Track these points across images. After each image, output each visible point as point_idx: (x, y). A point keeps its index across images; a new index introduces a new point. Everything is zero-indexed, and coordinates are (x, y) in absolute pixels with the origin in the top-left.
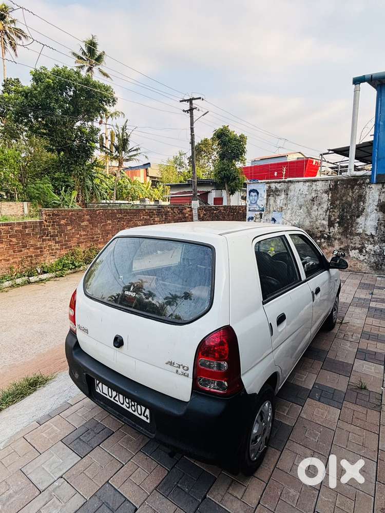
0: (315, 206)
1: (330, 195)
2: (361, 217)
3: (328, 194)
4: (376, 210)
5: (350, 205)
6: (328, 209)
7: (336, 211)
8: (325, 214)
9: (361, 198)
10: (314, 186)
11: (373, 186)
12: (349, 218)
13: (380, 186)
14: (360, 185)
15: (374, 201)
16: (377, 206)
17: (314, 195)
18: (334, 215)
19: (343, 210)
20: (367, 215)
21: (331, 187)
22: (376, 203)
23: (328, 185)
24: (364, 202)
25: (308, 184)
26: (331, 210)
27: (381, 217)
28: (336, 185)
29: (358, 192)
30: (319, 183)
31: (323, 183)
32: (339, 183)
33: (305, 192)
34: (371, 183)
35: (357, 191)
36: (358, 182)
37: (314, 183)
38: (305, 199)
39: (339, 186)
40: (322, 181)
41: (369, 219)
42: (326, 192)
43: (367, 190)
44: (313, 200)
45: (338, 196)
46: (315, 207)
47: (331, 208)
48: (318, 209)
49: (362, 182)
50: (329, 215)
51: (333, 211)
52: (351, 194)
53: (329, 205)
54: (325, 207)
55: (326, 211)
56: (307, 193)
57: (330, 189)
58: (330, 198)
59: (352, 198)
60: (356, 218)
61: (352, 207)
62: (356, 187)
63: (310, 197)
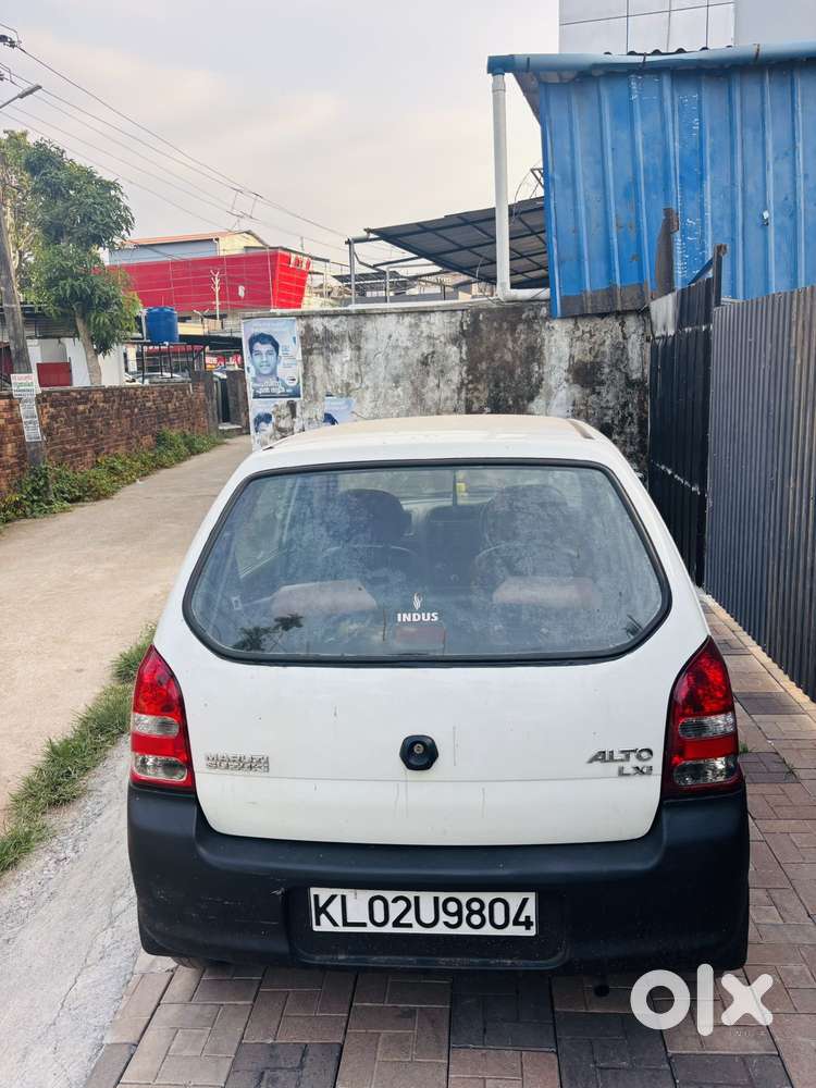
0: (432, 377)
1: (464, 349)
2: (536, 400)
3: (460, 347)
4: (567, 381)
5: (511, 373)
6: (462, 383)
7: (480, 387)
8: (456, 397)
9: (534, 353)
10: (424, 326)
11: (556, 324)
12: (511, 402)
13: (570, 324)
14: (529, 322)
15: (560, 360)
16: (568, 371)
17: (425, 349)
18: (477, 398)
19: (497, 386)
20: (549, 394)
21: (465, 328)
22: (565, 366)
23: (458, 324)
24: (541, 364)
25: (408, 320)
26: (470, 386)
27: (578, 396)
28: (475, 322)
29: (525, 340)
30: (436, 318)
31: (445, 317)
32: (481, 317)
33: (405, 342)
34: (551, 316)
35: (523, 336)
36: (524, 316)
37: (422, 317)
38: (407, 361)
39: (483, 326)
40: (443, 311)
41: (554, 402)
42: (455, 341)
43: (545, 334)
44: (425, 362)
45: (483, 350)
46: (432, 381)
47: (471, 382)
48: (438, 386)
49: (532, 314)
50: (467, 399)
51: (476, 389)
52: (510, 345)
53: (464, 375)
54: (455, 377)
55: (459, 390)
56: (409, 344)
57: (463, 333)
58: (464, 357)
59: (515, 354)
60: (526, 402)
61: (516, 377)
62: (521, 327)
63: (416, 355)
